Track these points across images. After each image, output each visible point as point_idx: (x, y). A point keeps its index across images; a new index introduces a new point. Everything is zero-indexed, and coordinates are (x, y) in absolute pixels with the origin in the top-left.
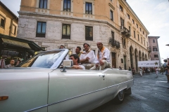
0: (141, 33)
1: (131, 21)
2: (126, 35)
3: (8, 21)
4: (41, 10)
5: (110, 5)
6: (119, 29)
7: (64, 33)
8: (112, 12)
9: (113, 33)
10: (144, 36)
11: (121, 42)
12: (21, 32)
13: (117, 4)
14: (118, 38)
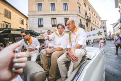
0: (97, 19)
1: (91, 12)
2: (88, 20)
3: (25, 21)
4: (39, 12)
5: (78, 3)
6: (84, 17)
7: (53, 23)
8: (79, 7)
9: (81, 20)
10: (98, 20)
11: (86, 25)
12: (30, 26)
13: (82, 2)
14: (84, 23)
